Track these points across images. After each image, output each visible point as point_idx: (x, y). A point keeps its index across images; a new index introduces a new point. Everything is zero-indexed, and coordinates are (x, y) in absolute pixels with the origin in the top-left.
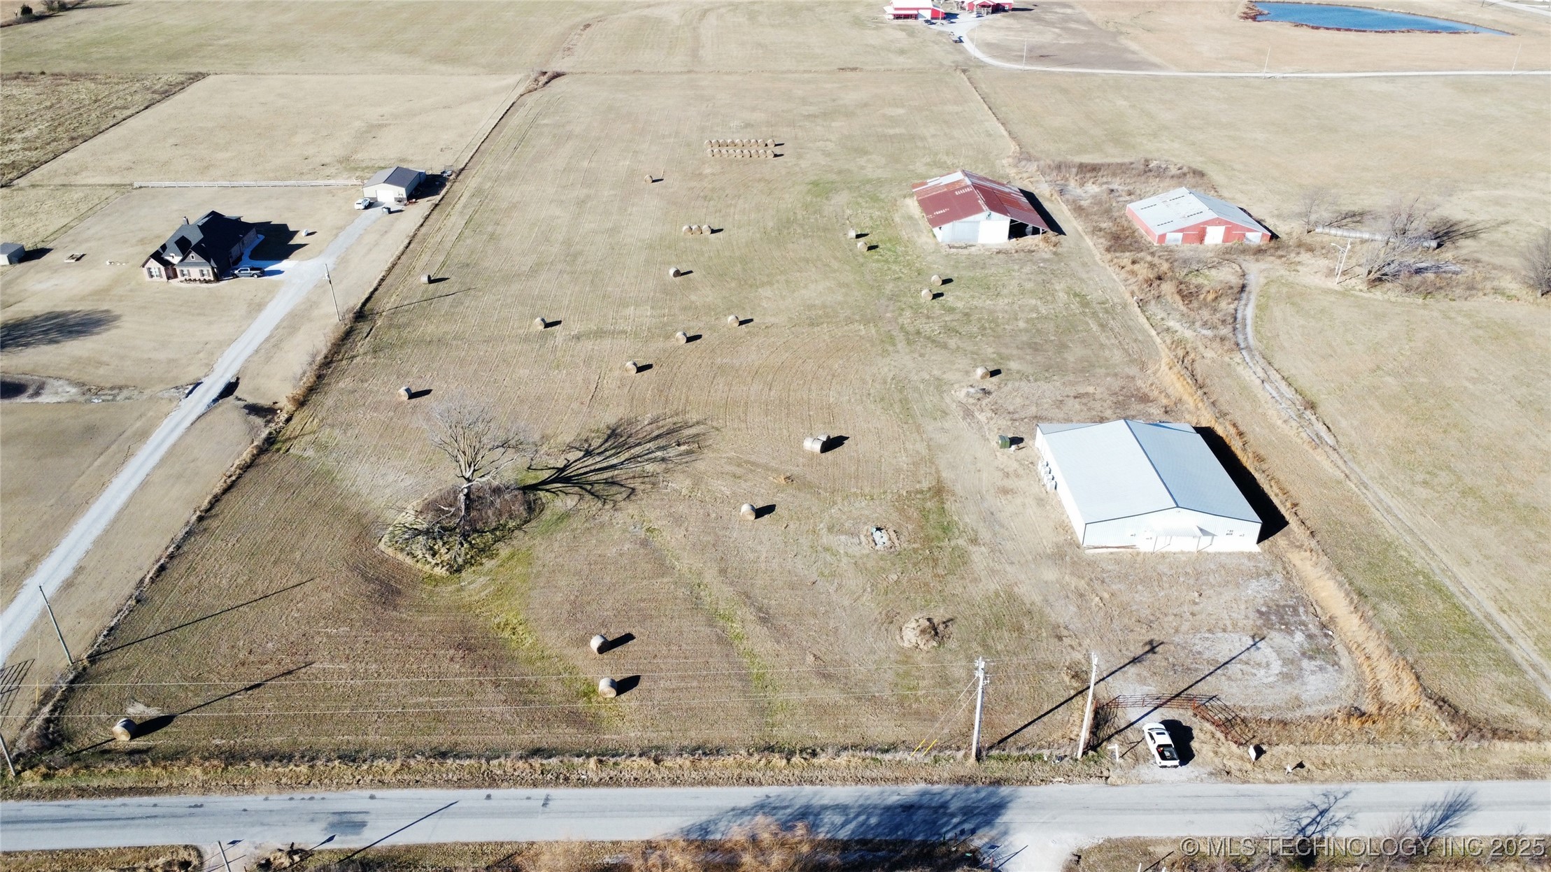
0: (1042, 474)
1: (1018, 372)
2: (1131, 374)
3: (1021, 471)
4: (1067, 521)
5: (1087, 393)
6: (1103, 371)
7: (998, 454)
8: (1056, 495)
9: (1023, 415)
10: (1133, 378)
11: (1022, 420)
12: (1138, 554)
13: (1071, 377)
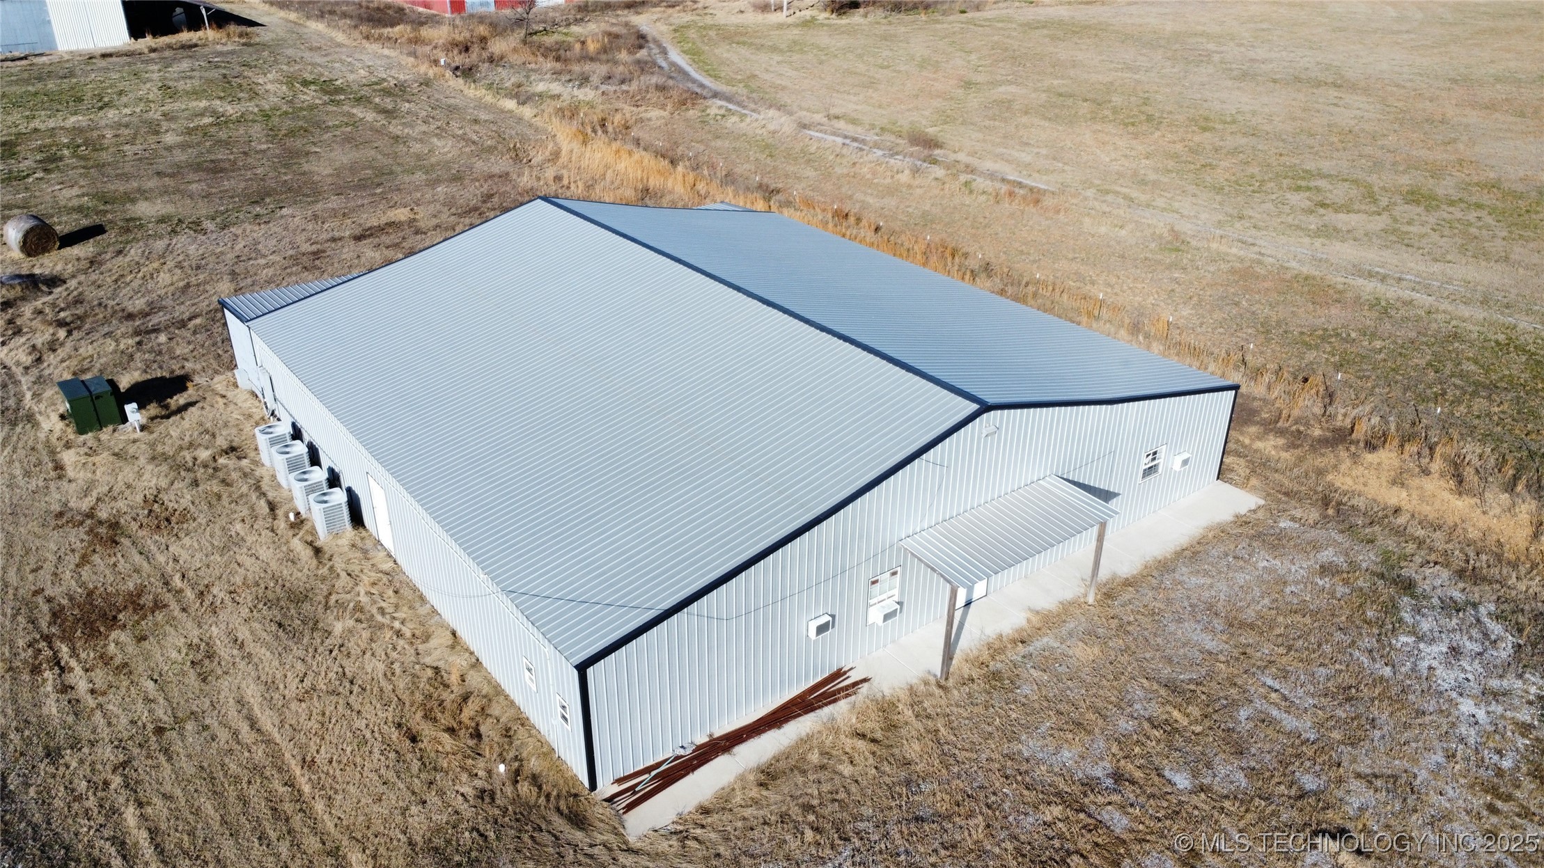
0: (287, 480)
1: (162, 220)
2: (496, 170)
3: (181, 497)
4: (459, 662)
5: (390, 224)
6: (419, 176)
7: (68, 457)
8: (367, 548)
9: (182, 311)
10: (505, 176)
11: (183, 324)
12: (886, 708)
13: (334, 202)
